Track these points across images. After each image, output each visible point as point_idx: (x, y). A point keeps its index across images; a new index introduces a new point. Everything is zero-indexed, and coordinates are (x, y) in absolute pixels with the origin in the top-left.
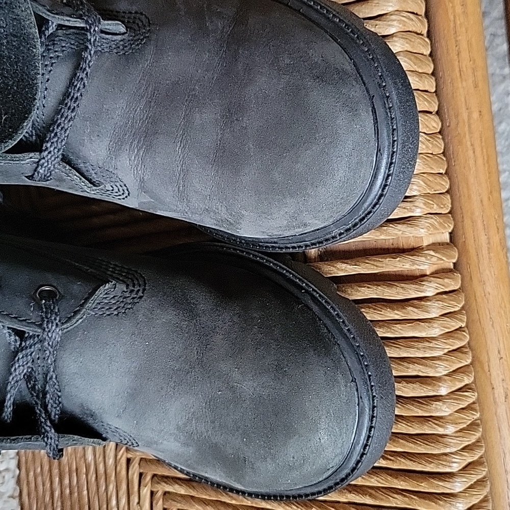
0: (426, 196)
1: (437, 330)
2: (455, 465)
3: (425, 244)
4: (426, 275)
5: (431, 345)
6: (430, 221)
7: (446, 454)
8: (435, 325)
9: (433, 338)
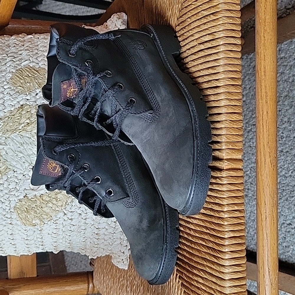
0: (227, 142)
1: (224, 188)
2: (226, 235)
3: (225, 158)
4: (223, 169)
5: (222, 193)
6: (227, 151)
7: (223, 231)
8: (224, 187)
9: (223, 191)
